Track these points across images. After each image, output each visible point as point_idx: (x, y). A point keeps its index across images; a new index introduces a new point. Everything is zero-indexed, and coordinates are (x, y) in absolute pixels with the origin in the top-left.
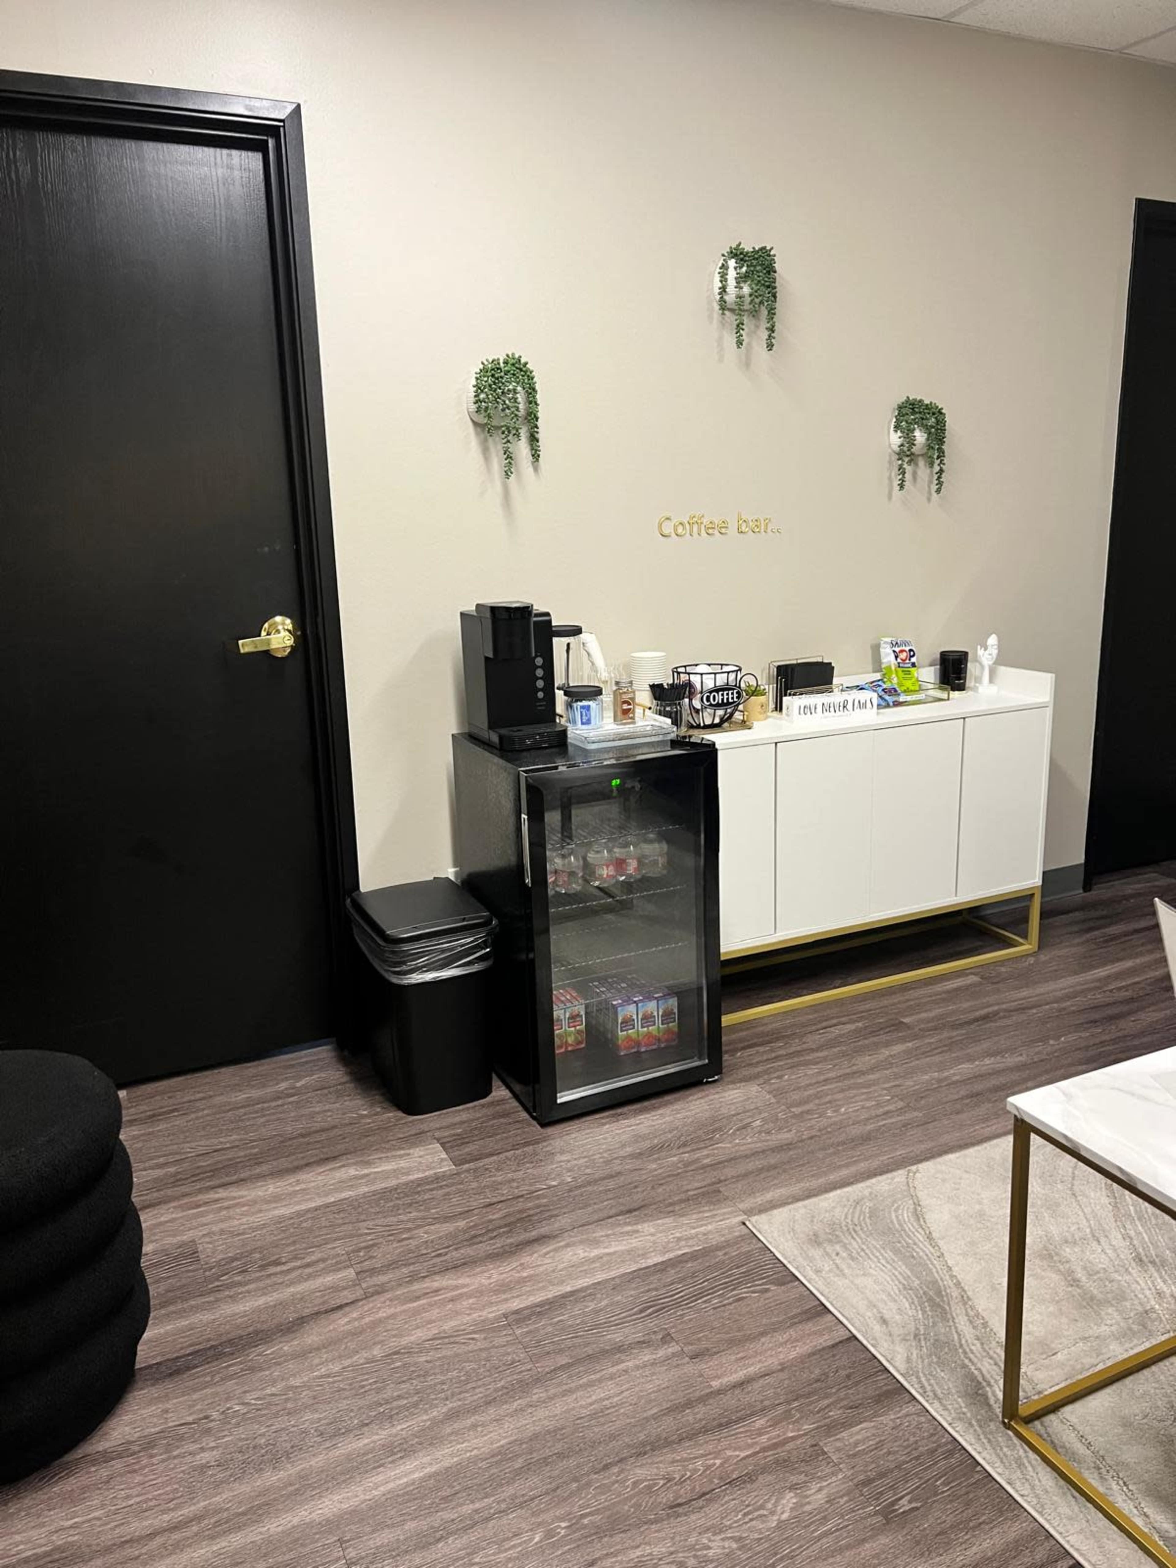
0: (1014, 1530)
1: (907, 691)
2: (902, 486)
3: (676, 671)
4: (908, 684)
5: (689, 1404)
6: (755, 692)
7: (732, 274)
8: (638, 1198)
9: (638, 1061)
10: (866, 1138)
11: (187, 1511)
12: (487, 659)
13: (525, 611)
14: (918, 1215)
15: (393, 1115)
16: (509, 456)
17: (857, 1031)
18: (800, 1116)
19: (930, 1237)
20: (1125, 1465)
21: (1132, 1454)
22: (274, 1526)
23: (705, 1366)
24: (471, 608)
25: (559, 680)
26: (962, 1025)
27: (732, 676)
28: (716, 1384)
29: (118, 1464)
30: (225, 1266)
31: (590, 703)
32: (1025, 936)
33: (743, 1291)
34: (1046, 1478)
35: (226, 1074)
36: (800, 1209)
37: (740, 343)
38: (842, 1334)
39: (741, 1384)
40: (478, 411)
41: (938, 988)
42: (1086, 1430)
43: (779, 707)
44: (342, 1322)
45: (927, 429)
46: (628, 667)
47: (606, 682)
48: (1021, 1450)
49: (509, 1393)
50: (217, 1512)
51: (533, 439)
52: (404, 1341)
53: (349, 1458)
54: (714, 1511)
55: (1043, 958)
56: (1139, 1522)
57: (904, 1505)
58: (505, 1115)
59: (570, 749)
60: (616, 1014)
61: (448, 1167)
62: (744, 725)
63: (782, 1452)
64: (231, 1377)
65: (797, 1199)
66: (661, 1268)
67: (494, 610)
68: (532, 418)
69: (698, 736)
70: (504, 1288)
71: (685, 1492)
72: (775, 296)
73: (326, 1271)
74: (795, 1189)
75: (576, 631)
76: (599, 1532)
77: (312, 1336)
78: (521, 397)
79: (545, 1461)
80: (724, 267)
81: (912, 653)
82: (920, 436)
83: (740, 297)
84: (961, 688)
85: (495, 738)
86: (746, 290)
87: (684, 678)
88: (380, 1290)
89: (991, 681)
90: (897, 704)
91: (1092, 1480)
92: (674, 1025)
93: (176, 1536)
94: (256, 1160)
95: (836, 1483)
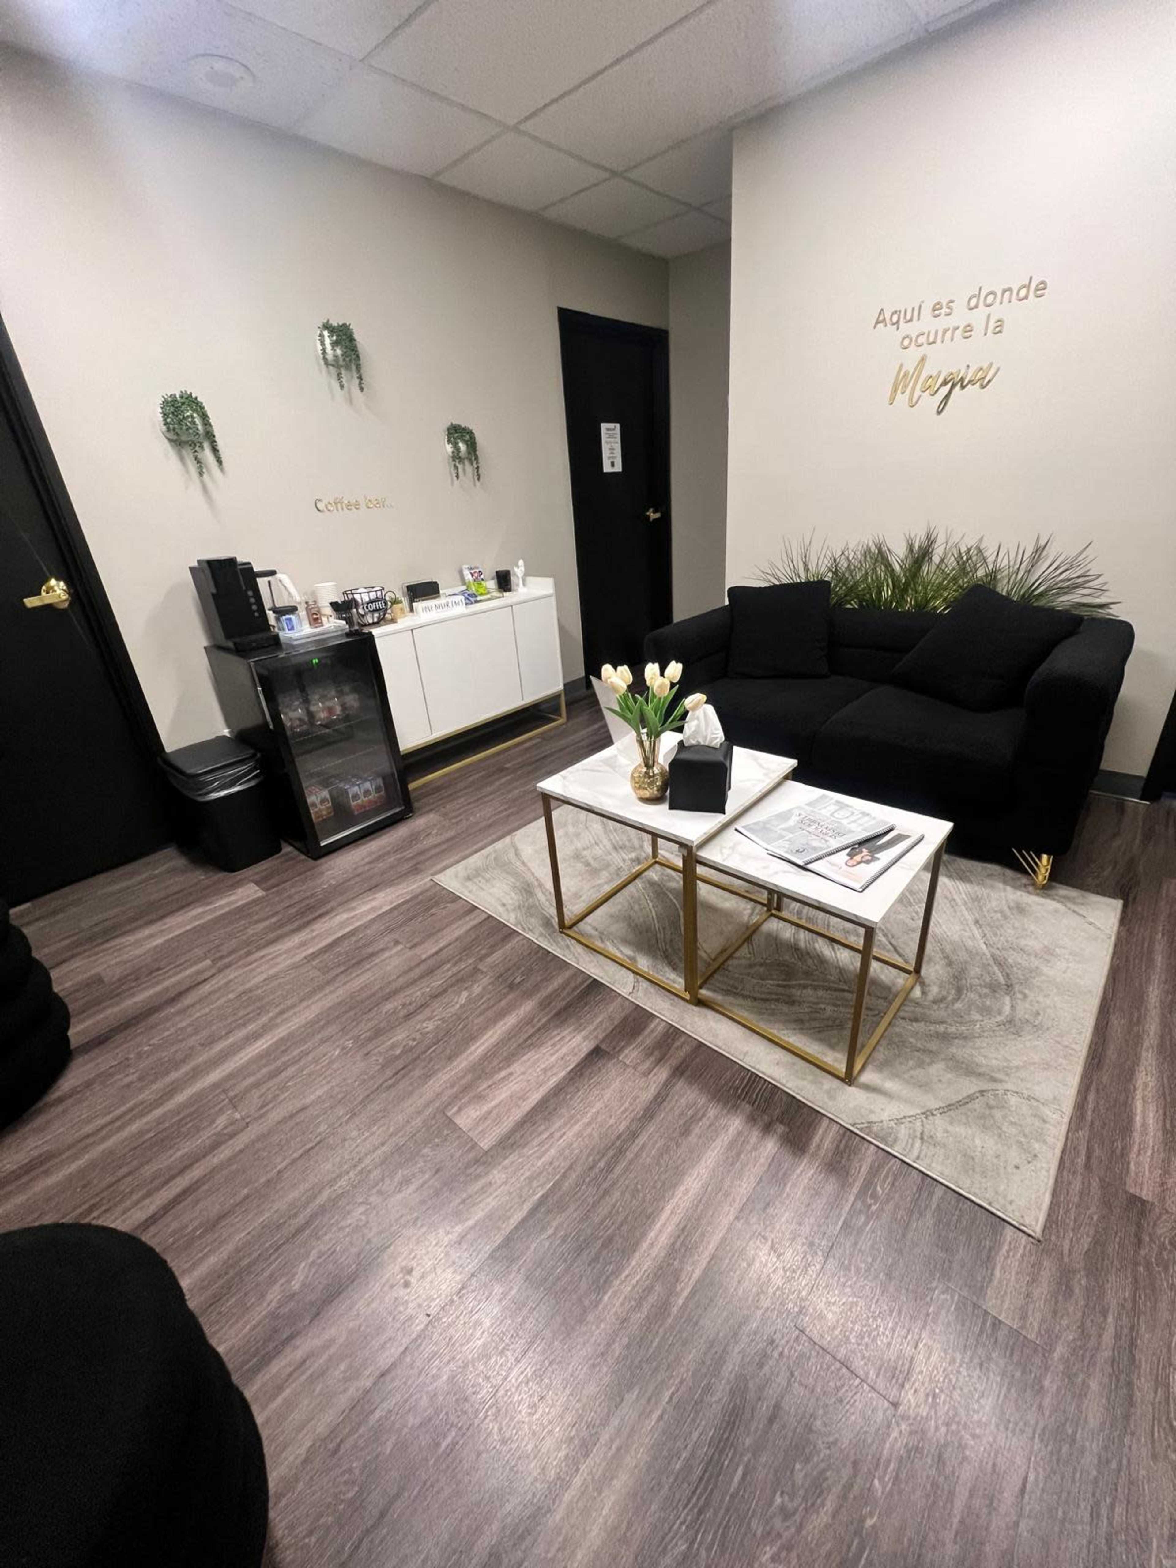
0: (568, 974)
1: (482, 594)
2: (457, 477)
3: (345, 593)
4: (481, 590)
5: (411, 969)
6: (395, 602)
7: (327, 341)
8: (374, 882)
9: (365, 816)
10: (490, 826)
11: (123, 1109)
12: (213, 595)
13: (232, 562)
14: (517, 854)
15: (221, 875)
16: (198, 461)
17: (482, 777)
18: (457, 823)
19: (523, 863)
20: (611, 933)
21: (614, 928)
22: (181, 1098)
23: (417, 951)
24: (195, 564)
25: (267, 605)
26: (533, 763)
27: (379, 593)
28: (424, 957)
29: (70, 1101)
30: (122, 980)
31: (291, 616)
32: (560, 715)
33: (433, 911)
34: (579, 949)
35: (102, 878)
36: (460, 867)
37: (342, 387)
38: (484, 916)
39: (437, 953)
40: (168, 430)
41: (521, 748)
42: (594, 924)
43: (412, 610)
44: (207, 988)
45: (466, 442)
46: (313, 593)
47: (300, 603)
48: (568, 940)
49: (314, 992)
50: (142, 1103)
51: (215, 450)
52: (248, 986)
53: (221, 1051)
54: (427, 1012)
55: (569, 724)
56: (619, 955)
57: (518, 979)
58: (292, 859)
59: (284, 646)
60: (347, 793)
61: (261, 893)
62: (393, 621)
63: (460, 976)
64: (139, 1034)
65: (458, 862)
66: (391, 911)
67: (210, 563)
68: (210, 436)
69: (366, 630)
70: (303, 944)
71: (411, 1008)
72: (358, 356)
73: (191, 966)
74: (457, 858)
75: (272, 573)
76: (370, 1039)
77: (188, 1000)
78: (198, 421)
79: (337, 1017)
80: (321, 335)
81: (480, 573)
82: (462, 447)
83: (336, 356)
84: (509, 590)
85: (230, 644)
86: (339, 352)
87: (350, 597)
88: (227, 966)
89: (524, 585)
90: (477, 602)
91: (598, 944)
92: (383, 793)
93: (118, 1123)
94: (134, 919)
95: (486, 981)
